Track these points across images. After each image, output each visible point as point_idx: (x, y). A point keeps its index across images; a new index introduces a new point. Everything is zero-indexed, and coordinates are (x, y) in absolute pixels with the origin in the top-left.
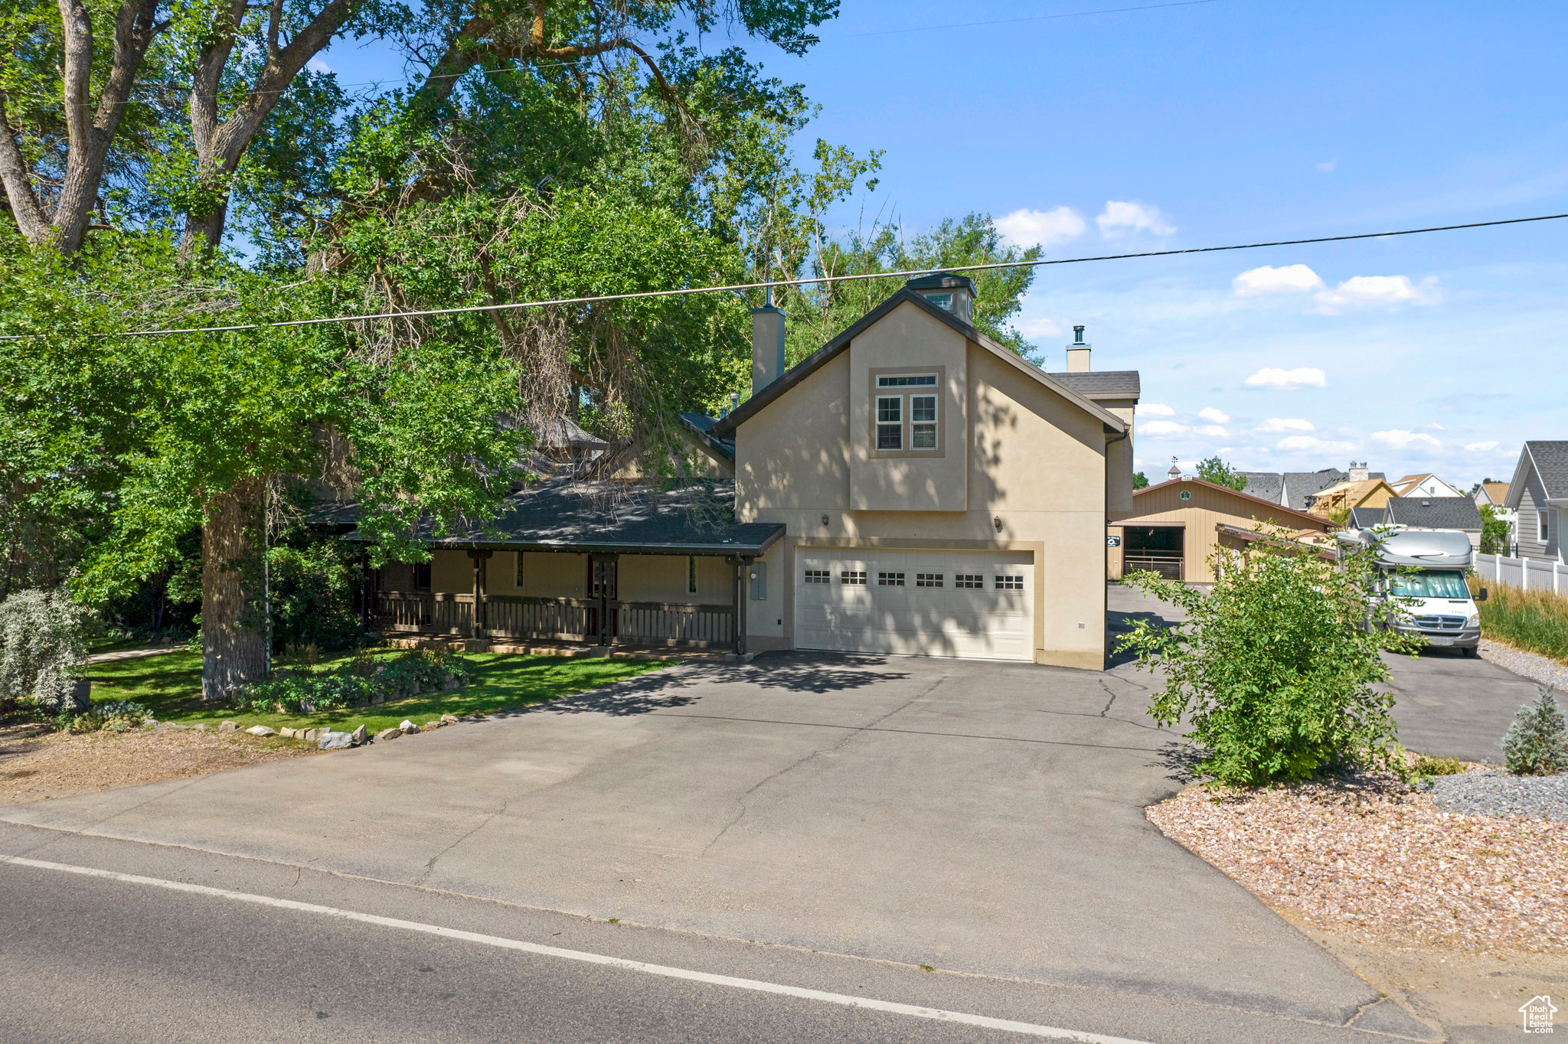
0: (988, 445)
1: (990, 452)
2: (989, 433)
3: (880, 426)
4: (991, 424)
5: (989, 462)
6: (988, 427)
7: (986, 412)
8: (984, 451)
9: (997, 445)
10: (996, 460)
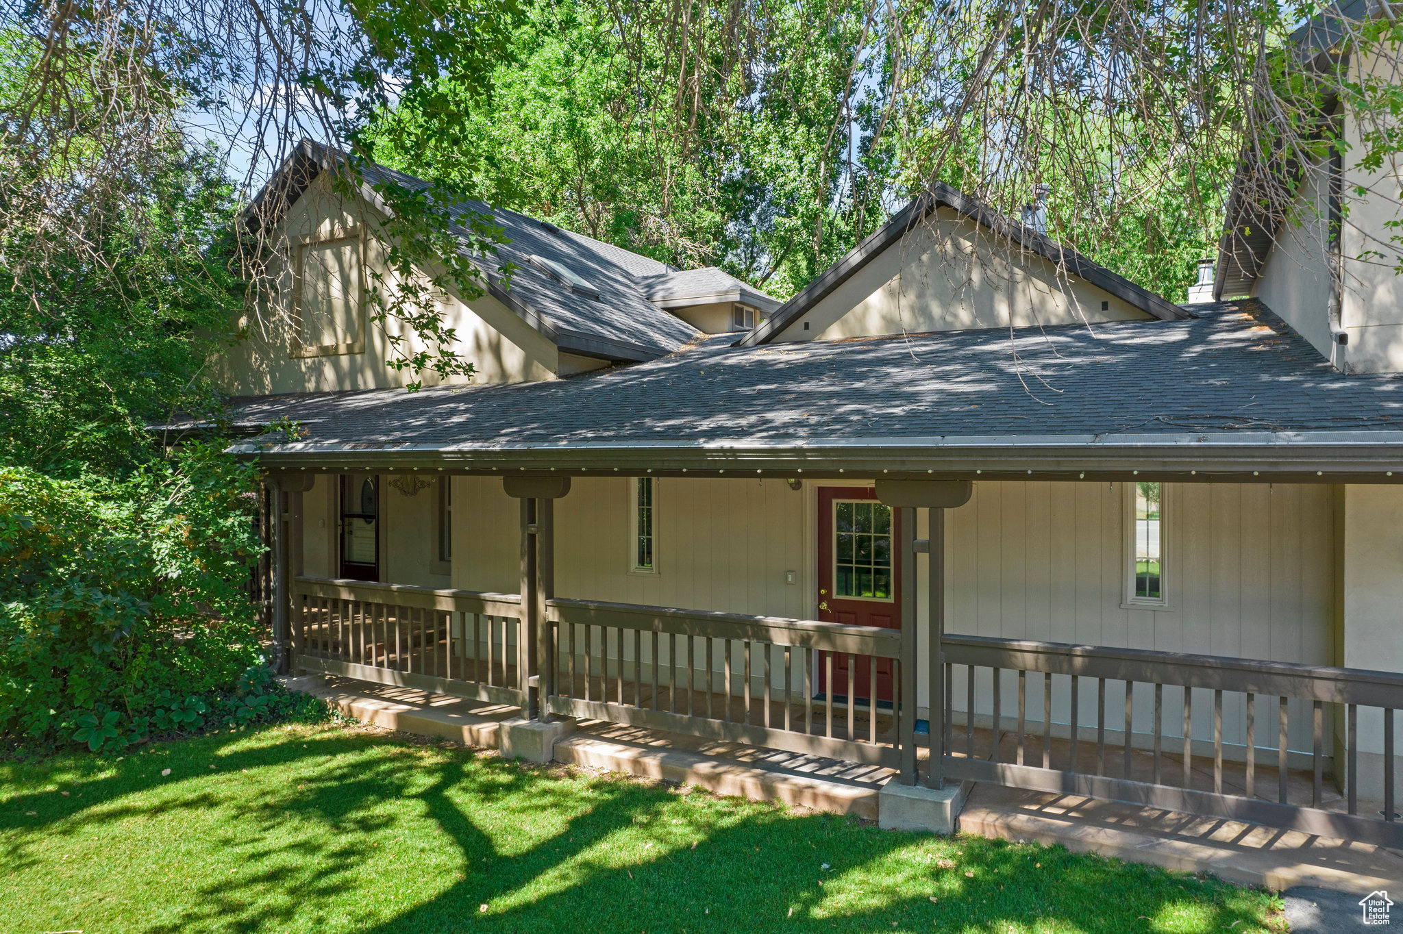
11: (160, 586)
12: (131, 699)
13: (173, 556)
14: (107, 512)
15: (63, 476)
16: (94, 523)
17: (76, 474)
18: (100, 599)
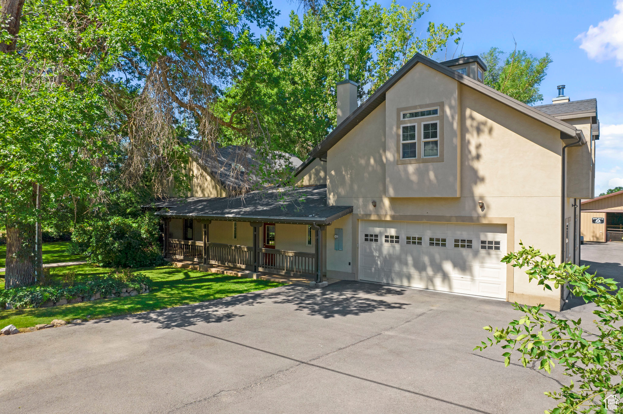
0: (472, 148)
1: (474, 152)
2: (473, 139)
3: (403, 144)
4: (475, 134)
5: (473, 159)
6: (472, 135)
7: (472, 126)
8: (470, 152)
9: (478, 146)
10: (478, 157)
11: (142, 239)
12: (137, 259)
13: (144, 234)
14: (134, 225)
15: (126, 218)
16: (131, 227)
17: (128, 218)
18: (132, 240)
